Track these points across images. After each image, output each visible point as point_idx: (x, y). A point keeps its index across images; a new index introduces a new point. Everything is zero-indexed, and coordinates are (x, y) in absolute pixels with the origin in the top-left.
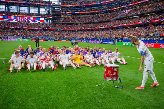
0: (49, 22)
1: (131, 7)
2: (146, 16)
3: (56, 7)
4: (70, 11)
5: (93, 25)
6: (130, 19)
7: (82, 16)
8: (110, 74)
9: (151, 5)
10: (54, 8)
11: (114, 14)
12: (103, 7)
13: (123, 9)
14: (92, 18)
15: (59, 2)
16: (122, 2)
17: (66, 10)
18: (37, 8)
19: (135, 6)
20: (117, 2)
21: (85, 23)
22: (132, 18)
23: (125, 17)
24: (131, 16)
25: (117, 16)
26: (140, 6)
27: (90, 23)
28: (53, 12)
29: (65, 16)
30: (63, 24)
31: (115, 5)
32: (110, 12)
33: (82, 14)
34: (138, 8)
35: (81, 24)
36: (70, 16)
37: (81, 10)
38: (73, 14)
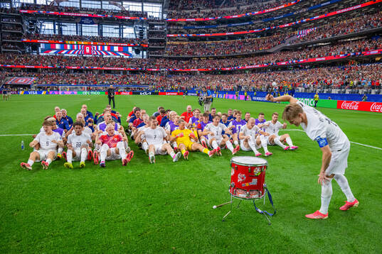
0: (143, 56)
1: (312, 24)
2: (344, 43)
3: (157, 25)
4: (186, 31)
5: (232, 62)
6: (310, 49)
7: (209, 42)
8: (243, 182)
9: (354, 19)
10: (152, 26)
11: (275, 40)
12: (255, 22)
13: (296, 28)
14: (232, 46)
15: (163, 13)
16: (295, 13)
17: (178, 29)
18: (118, 27)
19: (321, 21)
20: (284, 12)
21: (216, 58)
22: (316, 47)
23: (300, 46)
24: (312, 43)
25: (284, 42)
26: (331, 21)
27: (228, 57)
28: (150, 34)
29: (175, 43)
30: (170, 58)
31: (279, 19)
32: (269, 33)
33: (211, 39)
34: (328, 26)
35: (207, 58)
36: (184, 43)
37: (207, 30)
38: (191, 39)
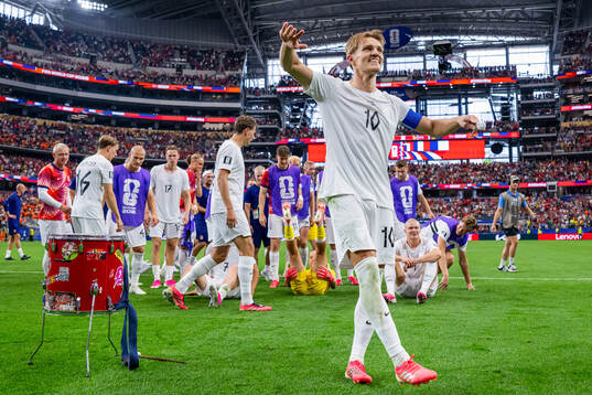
0: (511, 157)
3: (539, 89)
10: (527, 93)
15: (552, 62)
18: (456, 101)
28: (523, 109)
30: (572, 159)
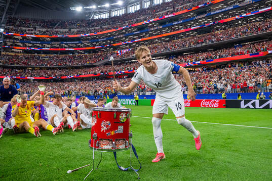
1: (128, 46)
4: (22, 45)
5: (63, 72)
6: (127, 63)
7: (43, 55)
8: (108, 131)
9: (157, 44)
11: (101, 56)
12: (83, 42)
13: (116, 48)
14: (63, 59)
17: (14, 42)
19: (134, 44)
20: (106, 36)
21: (48, 69)
22: (131, 63)
23: (119, 61)
24: (128, 60)
25: (106, 58)
27: (60, 68)
29: (10, 54)
30: (4, 67)
31: (103, 41)
32: (95, 51)
33: (45, 52)
35: (41, 68)
36: (20, 54)
37: (42, 45)
38: (25, 51)
